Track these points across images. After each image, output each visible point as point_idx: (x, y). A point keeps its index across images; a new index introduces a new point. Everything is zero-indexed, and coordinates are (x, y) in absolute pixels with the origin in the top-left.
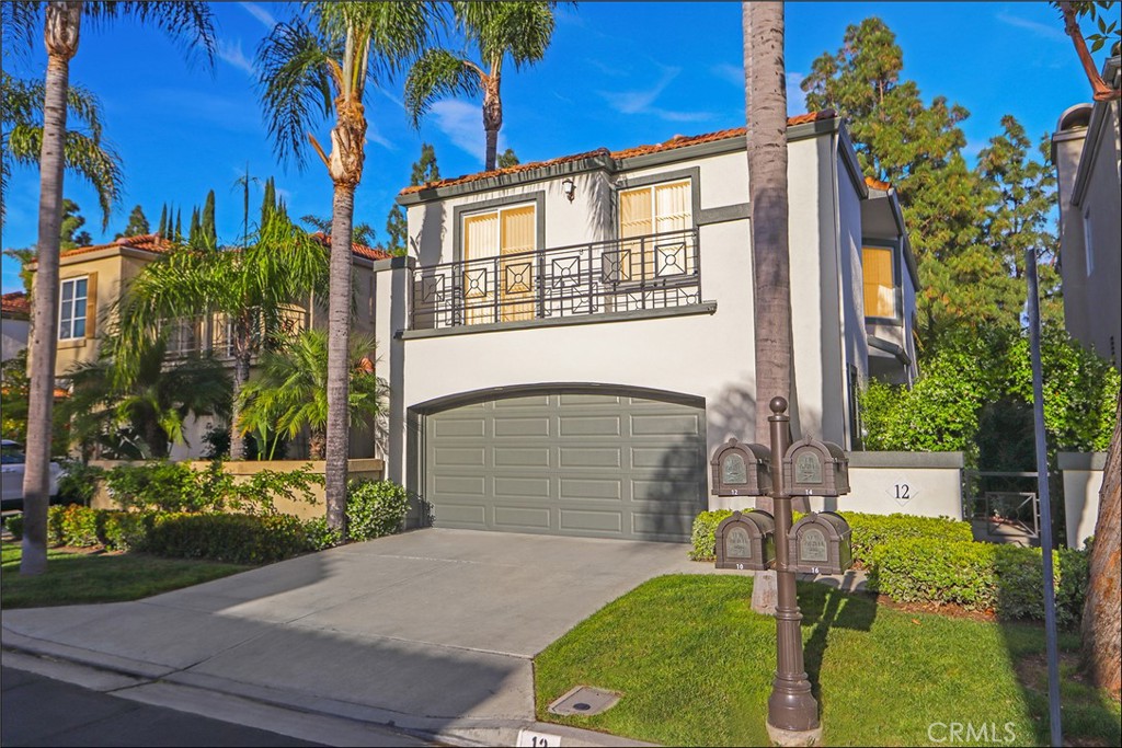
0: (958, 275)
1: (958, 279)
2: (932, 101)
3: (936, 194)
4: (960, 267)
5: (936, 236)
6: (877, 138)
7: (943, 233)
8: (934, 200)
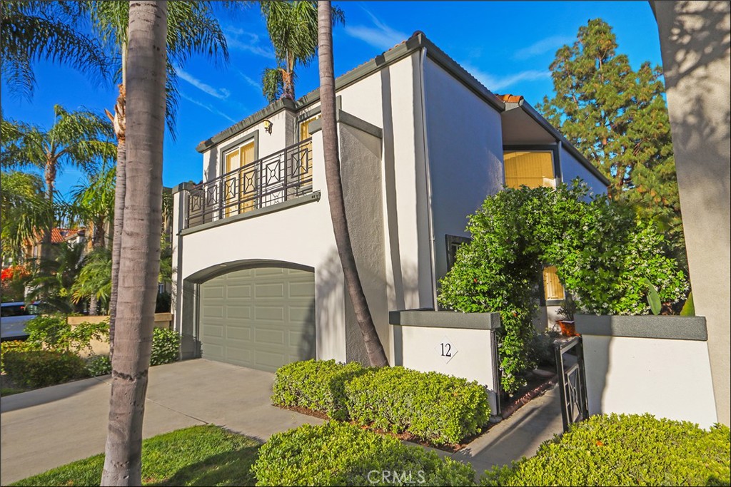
0: (662, 177)
1: (663, 180)
2: (640, 65)
3: (642, 124)
4: (664, 170)
5: (644, 152)
6: (598, 92)
7: (649, 150)
8: (641, 129)
